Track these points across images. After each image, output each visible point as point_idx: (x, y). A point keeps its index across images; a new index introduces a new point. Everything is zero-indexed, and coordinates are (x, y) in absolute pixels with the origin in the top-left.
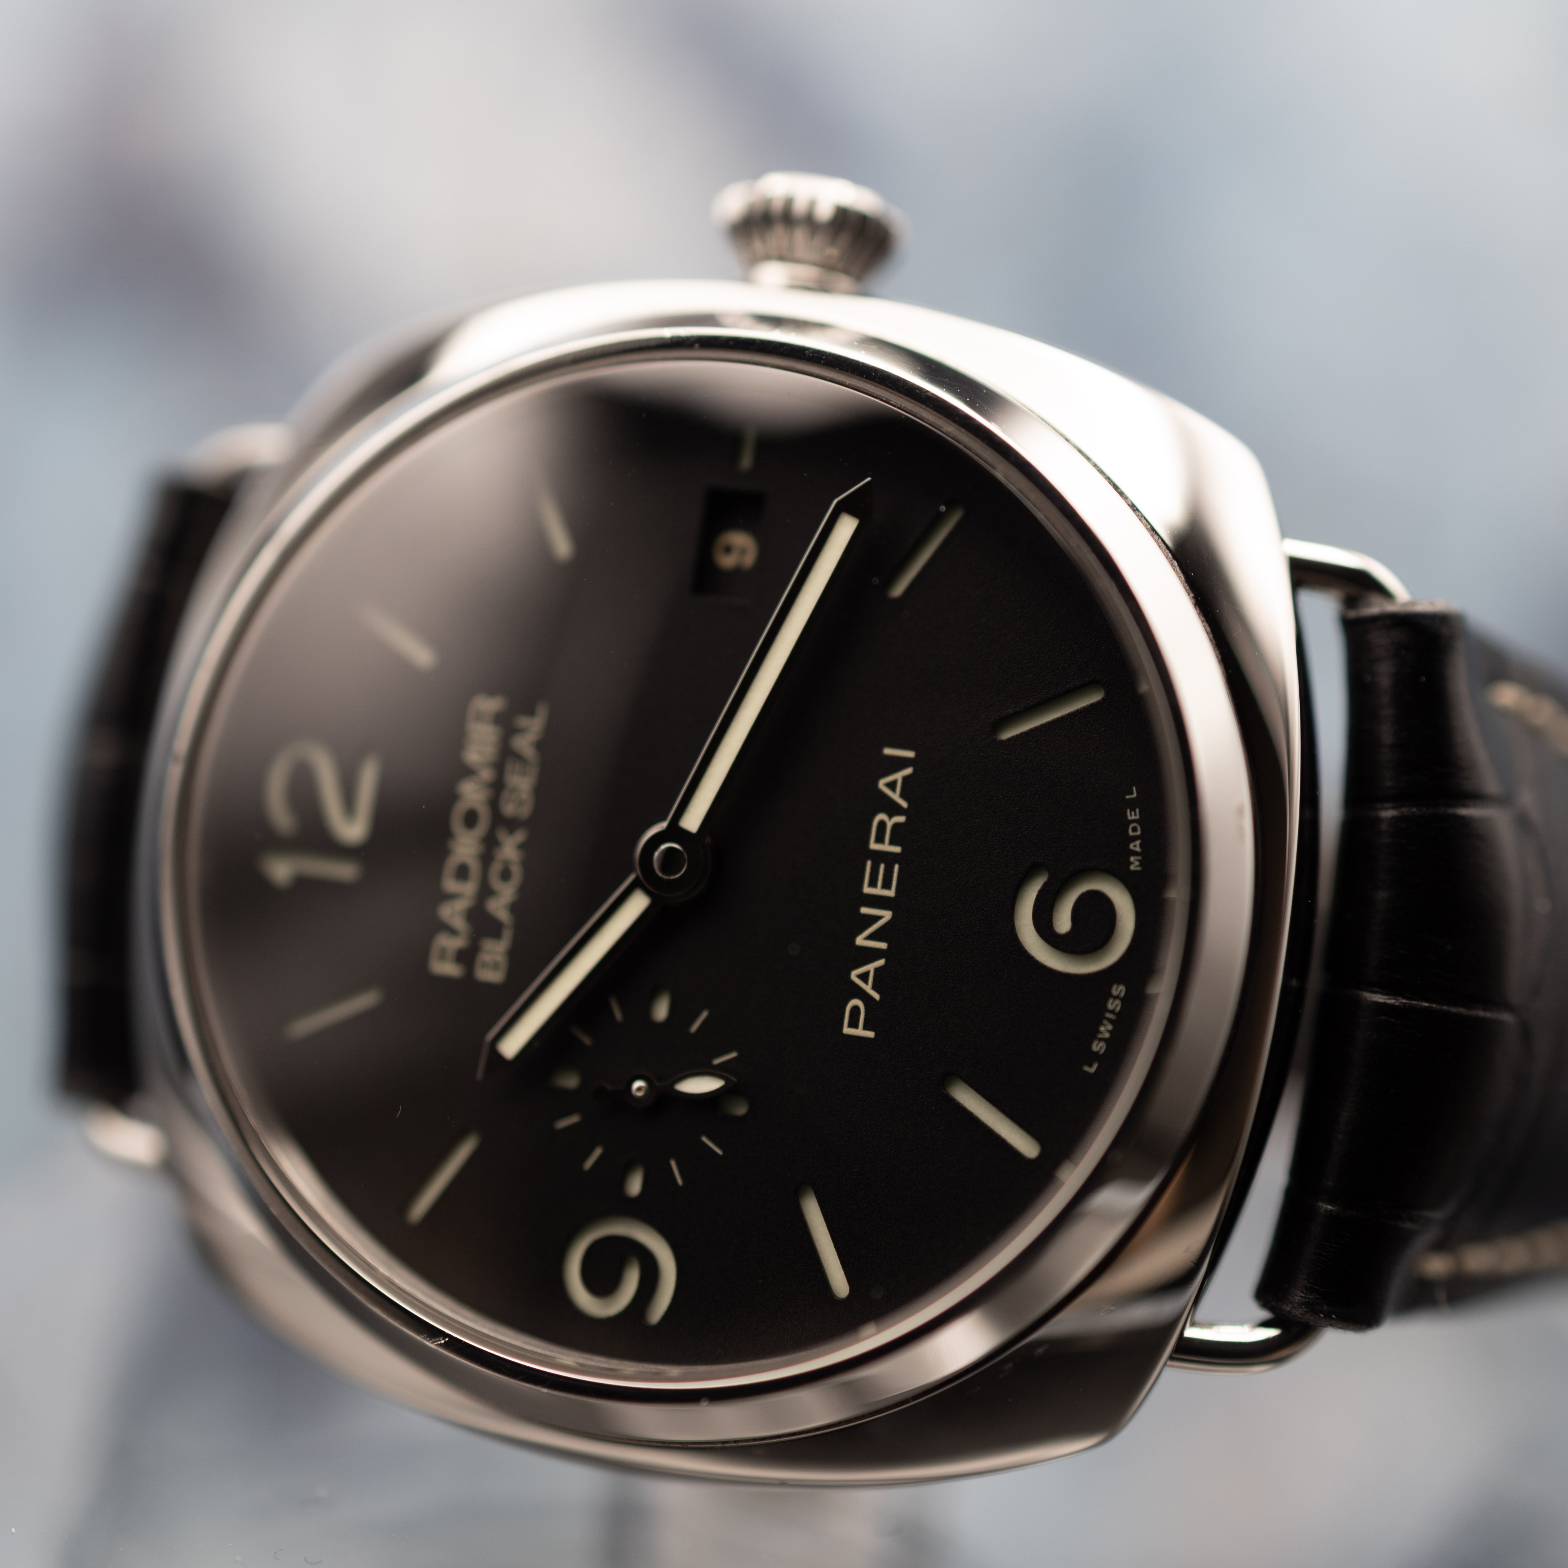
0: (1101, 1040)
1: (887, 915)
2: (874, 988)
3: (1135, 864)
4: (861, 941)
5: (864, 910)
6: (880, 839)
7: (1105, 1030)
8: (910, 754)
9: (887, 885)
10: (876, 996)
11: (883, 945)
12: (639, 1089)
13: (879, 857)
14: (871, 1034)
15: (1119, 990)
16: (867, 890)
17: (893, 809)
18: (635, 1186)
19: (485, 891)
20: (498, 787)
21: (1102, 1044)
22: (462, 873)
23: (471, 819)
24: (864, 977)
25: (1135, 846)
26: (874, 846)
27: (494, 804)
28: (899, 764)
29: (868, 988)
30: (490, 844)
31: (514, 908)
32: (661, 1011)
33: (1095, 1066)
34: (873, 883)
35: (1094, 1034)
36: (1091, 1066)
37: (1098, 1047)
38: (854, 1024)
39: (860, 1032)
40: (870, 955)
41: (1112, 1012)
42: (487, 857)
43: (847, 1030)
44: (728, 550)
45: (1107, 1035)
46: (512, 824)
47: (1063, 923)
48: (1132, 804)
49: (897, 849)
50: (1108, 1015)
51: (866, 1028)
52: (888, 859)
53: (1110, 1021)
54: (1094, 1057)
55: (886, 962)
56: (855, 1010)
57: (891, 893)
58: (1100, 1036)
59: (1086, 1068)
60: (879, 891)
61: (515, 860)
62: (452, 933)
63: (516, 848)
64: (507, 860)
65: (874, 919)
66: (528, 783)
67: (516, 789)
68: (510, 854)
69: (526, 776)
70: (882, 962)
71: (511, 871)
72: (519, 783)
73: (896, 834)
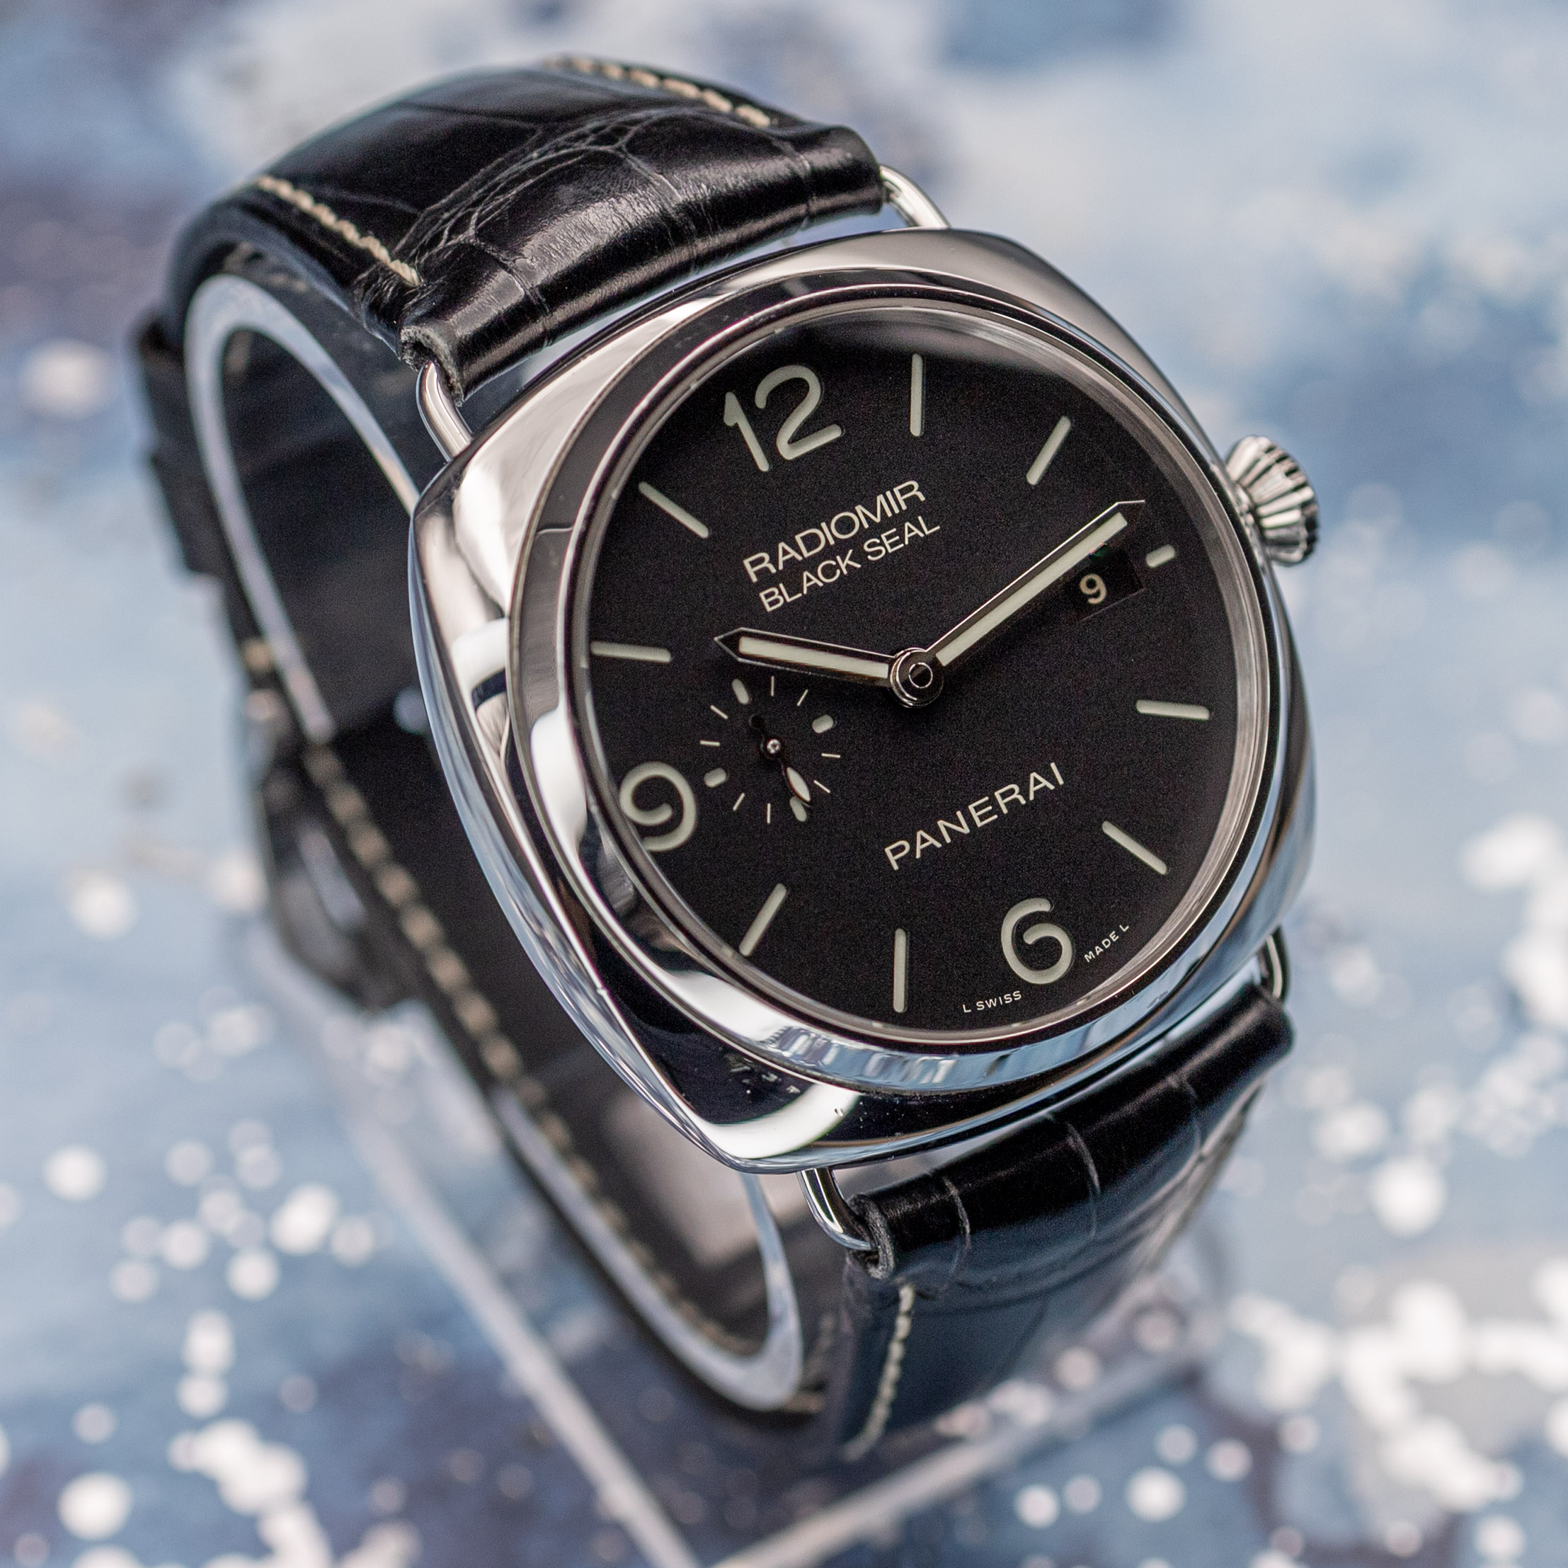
0: (985, 1004)
1: (966, 830)
2: (922, 851)
3: (1089, 957)
4: (941, 823)
5: (959, 813)
6: (1004, 795)
7: (992, 1003)
8: (1061, 782)
9: (982, 818)
10: (918, 856)
11: (948, 840)
12: (774, 746)
13: (993, 801)
14: (896, 867)
15: (1017, 995)
16: (971, 807)
17: (1025, 793)
18: (713, 780)
19: (811, 564)
20: (875, 530)
21: (983, 1007)
22: (812, 542)
23: (845, 525)
24: (924, 840)
25: (1099, 950)
26: (997, 794)
27: (864, 535)
28: (1052, 779)
29: (919, 847)
30: (840, 548)
31: (814, 589)
32: (821, 726)
33: (969, 1011)
34: (977, 809)
35: (985, 998)
36: (967, 1009)
37: (980, 1005)
38: (895, 852)
39: (893, 859)
40: (936, 834)
41: (1004, 1000)
42: (829, 552)
43: (888, 850)
44: (1091, 584)
45: (990, 1006)
46: (860, 556)
47: (1031, 938)
48: (1118, 932)
49: (1005, 811)
50: (1000, 999)
51: (897, 861)
52: (997, 809)
53: (998, 1002)
54: (972, 1006)
55: (941, 848)
56: (902, 848)
57: (979, 824)
58: (986, 1002)
59: (964, 1006)
60: (975, 815)
61: (842, 572)
62: (774, 561)
63: (848, 566)
64: (838, 566)
65: (960, 825)
66: (890, 551)
67: (882, 544)
68: (843, 566)
69: (892, 545)
70: (938, 845)
71: (834, 574)
72: (887, 543)
73: (1013, 805)
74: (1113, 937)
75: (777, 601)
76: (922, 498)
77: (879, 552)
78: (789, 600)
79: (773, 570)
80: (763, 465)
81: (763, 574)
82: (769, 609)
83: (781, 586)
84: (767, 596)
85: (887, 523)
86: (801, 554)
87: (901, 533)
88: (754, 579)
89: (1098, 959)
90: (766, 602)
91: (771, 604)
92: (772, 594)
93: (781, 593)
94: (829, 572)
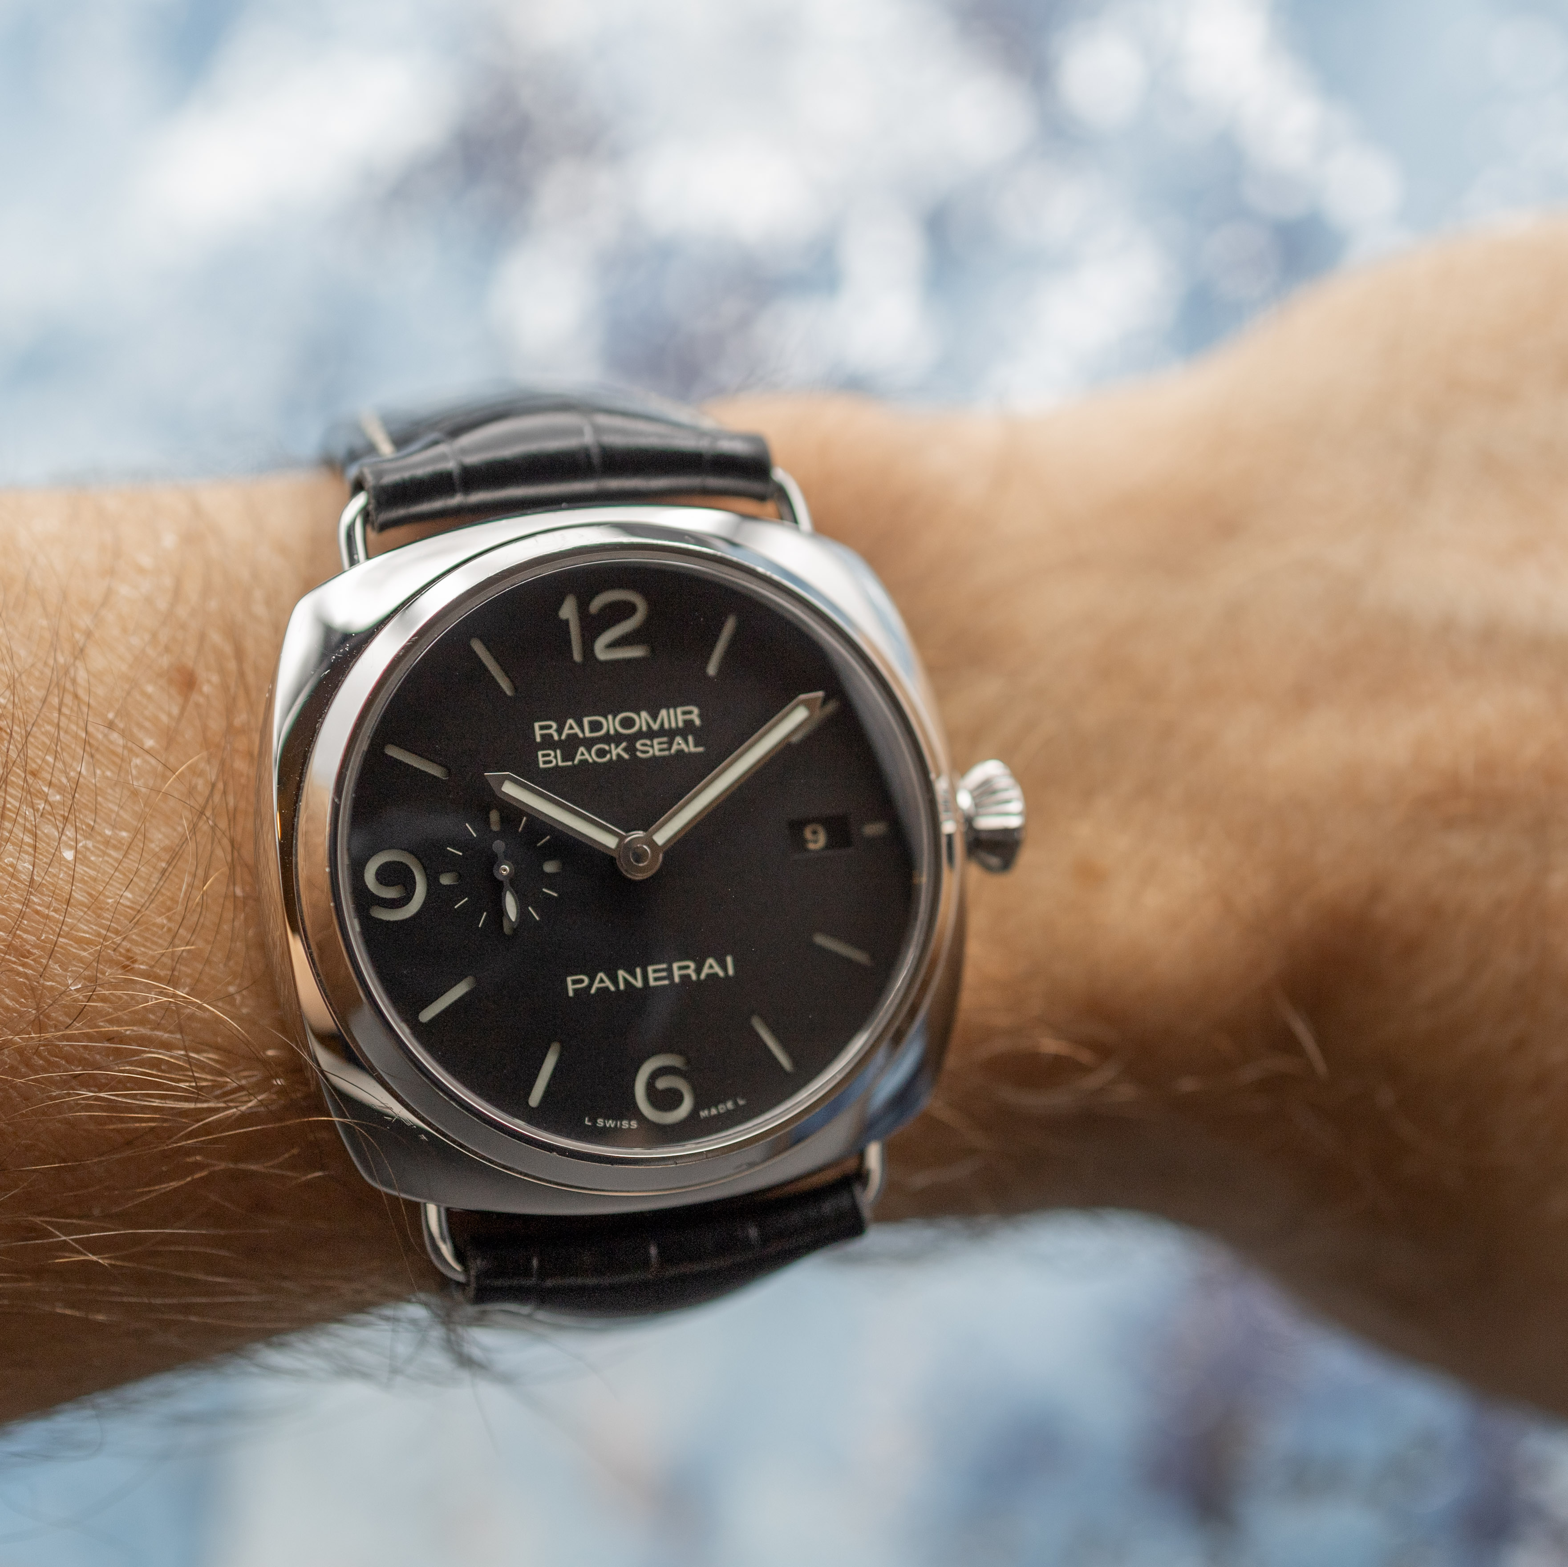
0: (605, 1122)
1: (639, 984)
2: (597, 989)
3: (704, 1114)
4: (621, 973)
5: (638, 971)
6: (680, 968)
7: (610, 1124)
8: (731, 972)
9: (656, 979)
10: (593, 991)
11: (622, 986)
12: (505, 870)
13: (670, 970)
14: (571, 994)
15: (634, 1124)
16: (650, 969)
17: (698, 971)
18: (446, 880)
19: (589, 743)
20: (651, 734)
21: (602, 1124)
22: (596, 726)
23: (628, 723)
24: (602, 981)
25: (714, 1111)
26: (675, 966)
27: (640, 735)
28: (724, 967)
29: (596, 985)
30: (617, 739)
31: (584, 762)
32: (550, 867)
33: (590, 1124)
34: (655, 971)
35: (607, 1117)
36: (589, 1121)
37: (600, 1122)
38: (575, 982)
39: (571, 988)
40: (615, 981)
41: (621, 1124)
42: (607, 739)
43: (569, 979)
44: (815, 833)
45: (608, 1125)
46: (631, 749)
47: (662, 1084)
48: (736, 1103)
49: (677, 979)
50: (619, 1123)
51: (574, 990)
52: (670, 976)
53: (616, 1125)
54: (594, 1121)
55: (613, 991)
56: (582, 981)
57: (652, 983)
58: (606, 1121)
59: (587, 1119)
60: (651, 976)
61: (611, 757)
62: (560, 731)
63: (619, 755)
64: (610, 752)
65: (635, 978)
66: (657, 753)
67: (652, 746)
68: (614, 753)
69: (661, 750)
70: (612, 988)
71: (604, 756)
72: (656, 747)
73: (685, 978)
74: (730, 1105)
75: (550, 762)
76: (698, 722)
77: (647, 752)
78: (560, 764)
79: (556, 737)
80: (577, 656)
81: (547, 738)
82: (541, 765)
83: (558, 752)
84: (544, 756)
85: (662, 732)
86: (583, 731)
87: (670, 743)
88: (538, 739)
89: (711, 1118)
90: (541, 759)
91: (545, 762)
92: (549, 755)
93: (556, 757)
94: (601, 753)
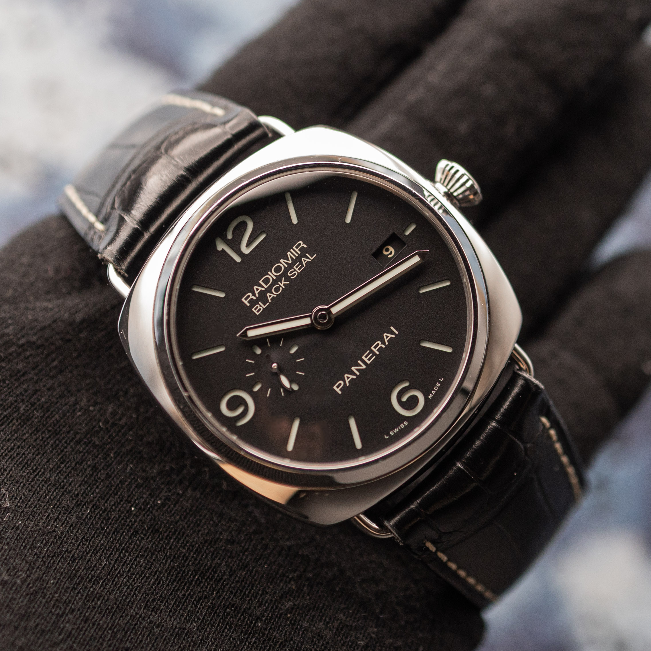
1: (364, 367)
2: (349, 382)
3: (430, 396)
4: (353, 368)
5: (359, 362)
6: (375, 347)
7: (396, 430)
8: (397, 333)
9: (369, 360)
10: (348, 384)
11: (358, 373)
12: (275, 366)
13: (372, 351)
14: (340, 393)
15: (406, 423)
16: (363, 357)
17: (383, 342)
18: (256, 388)
19: (269, 290)
20: (290, 266)
22: (266, 281)
23: (278, 269)
24: (348, 378)
25: (434, 392)
26: (372, 348)
27: (286, 270)
28: (393, 333)
29: (347, 381)
30: (279, 279)
31: (273, 299)
32: (293, 350)
33: (388, 437)
34: (366, 357)
35: (393, 429)
37: (392, 433)
38: (338, 387)
39: (338, 390)
40: (353, 373)
41: (401, 427)
42: (275, 282)
43: (335, 387)
44: (387, 250)
45: (396, 432)
46: (287, 278)
48: (440, 382)
49: (378, 353)
50: (399, 427)
51: (340, 390)
52: (374, 354)
53: (399, 429)
54: (389, 435)
56: (340, 384)
57: (369, 362)
58: (394, 431)
59: (385, 436)
60: (366, 360)
61: (282, 288)
62: (254, 294)
63: (284, 285)
64: (280, 286)
65: (361, 366)
66: (299, 272)
67: (295, 270)
68: (282, 285)
69: (299, 269)
70: (355, 377)
71: (280, 290)
72: (297, 269)
73: (380, 349)
74: (438, 384)
75: (260, 309)
76: (305, 246)
77: (295, 274)
78: (264, 307)
79: (254, 298)
80: (239, 260)
81: (251, 301)
82: (258, 314)
83: (260, 303)
84: (255, 309)
85: (294, 262)
86: (264, 287)
87: (301, 263)
88: (248, 305)
89: (434, 396)
90: (255, 312)
91: (258, 311)
92: (257, 307)
93: (260, 306)
94: (277, 290)
